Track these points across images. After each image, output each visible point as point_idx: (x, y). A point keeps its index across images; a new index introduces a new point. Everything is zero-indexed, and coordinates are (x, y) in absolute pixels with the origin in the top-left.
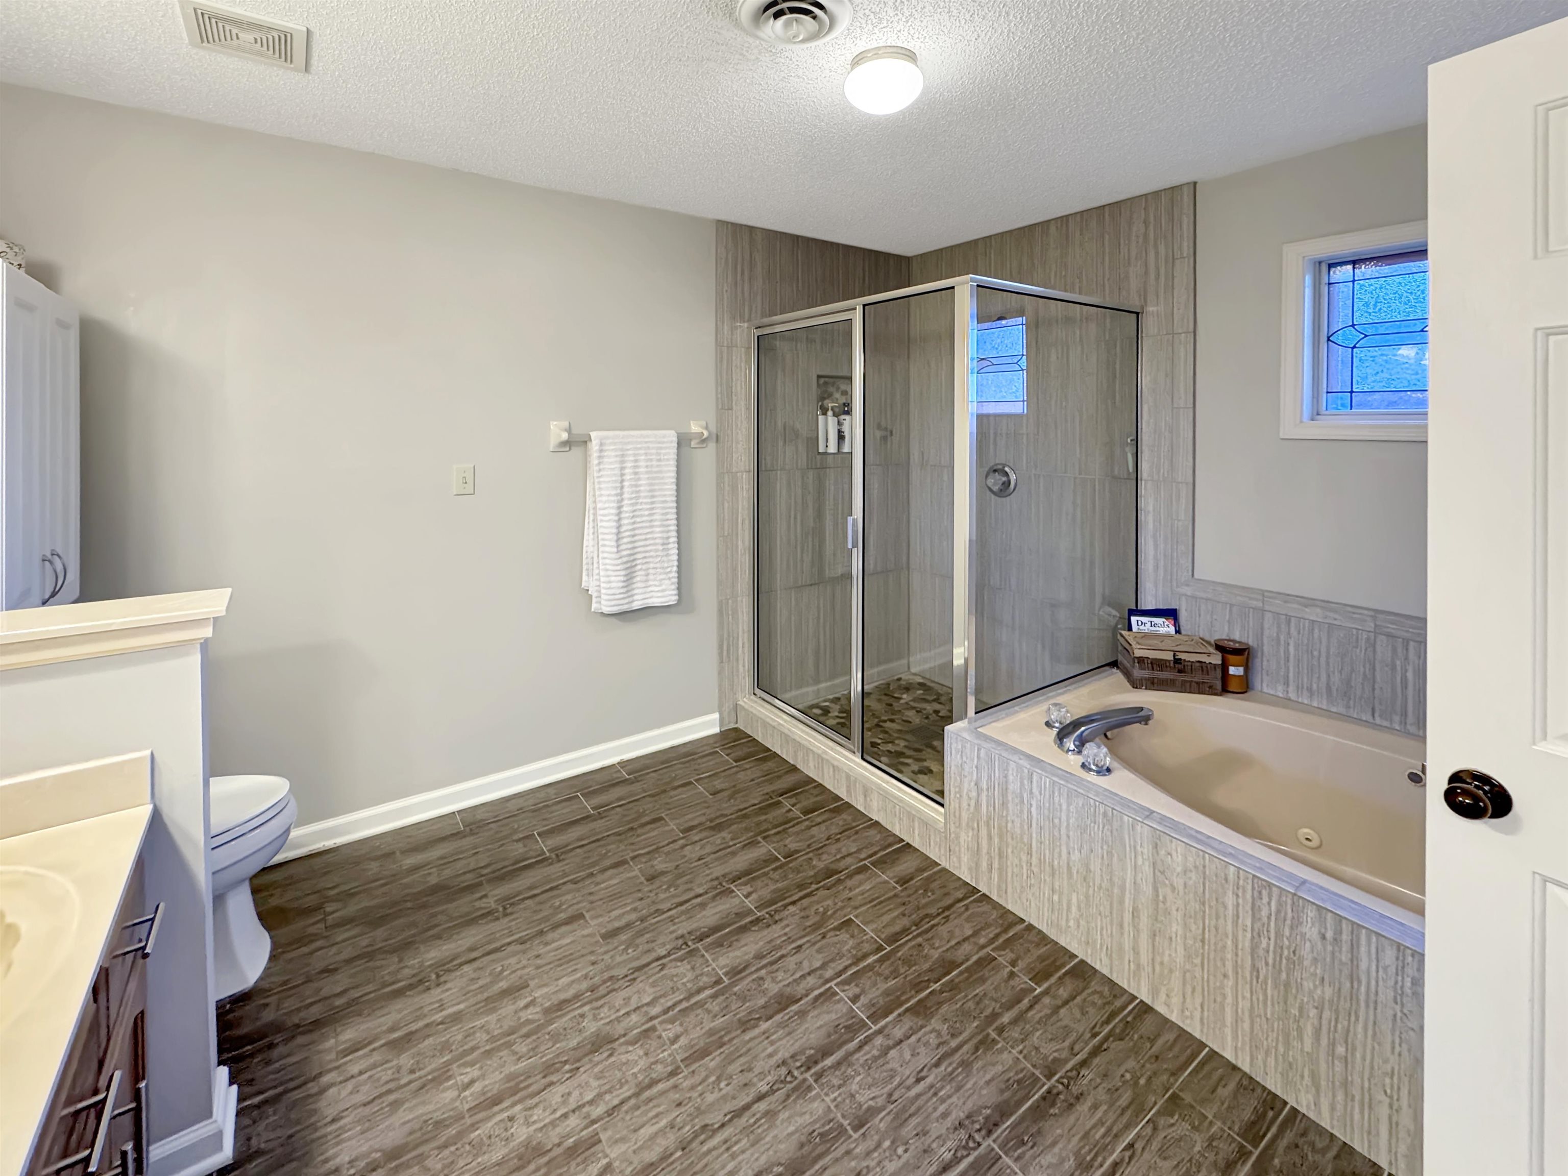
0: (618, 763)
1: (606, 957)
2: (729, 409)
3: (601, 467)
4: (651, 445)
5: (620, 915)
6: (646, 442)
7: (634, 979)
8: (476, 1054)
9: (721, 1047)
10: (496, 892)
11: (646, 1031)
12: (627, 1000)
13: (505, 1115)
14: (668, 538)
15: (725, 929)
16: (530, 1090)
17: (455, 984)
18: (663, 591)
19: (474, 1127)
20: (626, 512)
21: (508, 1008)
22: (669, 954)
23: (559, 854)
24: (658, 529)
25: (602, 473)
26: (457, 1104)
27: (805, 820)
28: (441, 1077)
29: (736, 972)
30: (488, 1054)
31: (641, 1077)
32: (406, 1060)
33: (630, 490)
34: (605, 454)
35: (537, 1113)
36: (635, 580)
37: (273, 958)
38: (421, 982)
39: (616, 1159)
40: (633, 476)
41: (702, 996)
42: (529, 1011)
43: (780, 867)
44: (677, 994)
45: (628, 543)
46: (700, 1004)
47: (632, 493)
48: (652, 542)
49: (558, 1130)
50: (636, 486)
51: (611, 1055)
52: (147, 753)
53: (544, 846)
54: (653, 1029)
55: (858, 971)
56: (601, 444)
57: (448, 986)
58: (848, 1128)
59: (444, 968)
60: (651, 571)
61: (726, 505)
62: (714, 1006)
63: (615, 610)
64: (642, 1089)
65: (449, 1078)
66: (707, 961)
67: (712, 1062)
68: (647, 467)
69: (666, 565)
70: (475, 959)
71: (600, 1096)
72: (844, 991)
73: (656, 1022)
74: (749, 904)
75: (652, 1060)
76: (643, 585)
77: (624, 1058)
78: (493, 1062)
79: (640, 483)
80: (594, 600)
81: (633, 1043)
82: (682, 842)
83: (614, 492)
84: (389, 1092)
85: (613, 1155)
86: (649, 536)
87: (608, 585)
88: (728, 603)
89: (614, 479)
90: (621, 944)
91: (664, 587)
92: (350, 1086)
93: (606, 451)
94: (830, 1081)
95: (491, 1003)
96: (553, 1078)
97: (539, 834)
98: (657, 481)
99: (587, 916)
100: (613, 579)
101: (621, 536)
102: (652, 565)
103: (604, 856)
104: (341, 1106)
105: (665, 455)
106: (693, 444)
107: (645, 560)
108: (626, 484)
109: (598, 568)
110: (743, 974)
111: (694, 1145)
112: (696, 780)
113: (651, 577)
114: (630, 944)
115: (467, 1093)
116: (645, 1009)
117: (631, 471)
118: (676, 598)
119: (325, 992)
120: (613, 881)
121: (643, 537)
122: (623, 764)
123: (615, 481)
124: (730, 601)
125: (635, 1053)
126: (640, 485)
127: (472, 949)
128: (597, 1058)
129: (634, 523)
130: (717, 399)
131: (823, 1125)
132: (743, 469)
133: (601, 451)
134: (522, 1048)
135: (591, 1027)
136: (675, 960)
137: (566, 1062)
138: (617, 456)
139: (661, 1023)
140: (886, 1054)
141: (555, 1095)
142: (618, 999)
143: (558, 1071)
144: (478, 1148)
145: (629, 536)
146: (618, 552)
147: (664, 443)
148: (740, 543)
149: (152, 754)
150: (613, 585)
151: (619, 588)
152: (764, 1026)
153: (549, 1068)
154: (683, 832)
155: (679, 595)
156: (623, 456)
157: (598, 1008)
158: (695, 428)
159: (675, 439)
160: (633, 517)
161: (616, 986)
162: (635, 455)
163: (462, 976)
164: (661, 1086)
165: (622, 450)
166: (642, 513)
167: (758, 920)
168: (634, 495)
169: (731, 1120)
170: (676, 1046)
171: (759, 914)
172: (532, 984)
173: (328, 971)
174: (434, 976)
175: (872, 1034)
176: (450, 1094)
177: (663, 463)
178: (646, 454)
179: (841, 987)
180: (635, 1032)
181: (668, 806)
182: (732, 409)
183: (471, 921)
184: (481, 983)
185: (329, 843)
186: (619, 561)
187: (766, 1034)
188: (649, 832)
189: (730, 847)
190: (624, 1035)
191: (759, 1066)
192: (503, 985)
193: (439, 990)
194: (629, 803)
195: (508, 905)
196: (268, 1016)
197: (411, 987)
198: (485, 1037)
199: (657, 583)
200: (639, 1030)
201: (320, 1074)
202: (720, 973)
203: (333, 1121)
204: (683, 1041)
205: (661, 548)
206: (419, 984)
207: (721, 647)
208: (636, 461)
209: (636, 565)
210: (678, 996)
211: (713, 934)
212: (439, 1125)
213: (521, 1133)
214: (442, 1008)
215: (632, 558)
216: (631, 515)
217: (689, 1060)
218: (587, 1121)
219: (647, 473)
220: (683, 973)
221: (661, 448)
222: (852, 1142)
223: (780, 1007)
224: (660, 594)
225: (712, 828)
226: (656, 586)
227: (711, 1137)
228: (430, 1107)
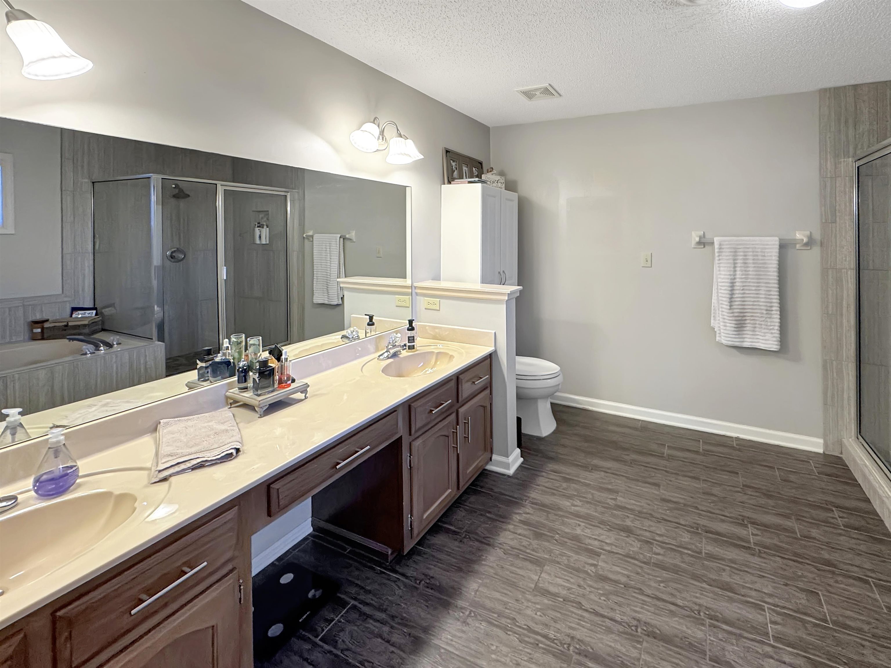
0: (736, 438)
1: (656, 506)
2: (832, 223)
3: (720, 258)
4: (757, 246)
5: (676, 496)
6: (753, 244)
7: (660, 522)
8: (584, 499)
9: (675, 574)
10: (633, 456)
11: (648, 541)
12: (650, 526)
13: (578, 522)
14: (771, 307)
15: (724, 537)
16: (592, 523)
17: (597, 475)
18: (766, 340)
19: (567, 517)
20: (738, 286)
21: (604, 495)
22: (685, 526)
23: (670, 458)
24: (762, 300)
25: (721, 261)
26: (568, 508)
27: (842, 529)
28: (569, 497)
29: (711, 557)
30: (588, 502)
31: (631, 553)
32: (565, 485)
33: (741, 273)
34: (723, 250)
35: (588, 531)
36: (745, 329)
37: (554, 433)
38: (586, 467)
39: (600, 566)
40: (743, 265)
41: (686, 551)
42: (611, 501)
43: (795, 538)
44: (675, 541)
45: (739, 305)
46: (681, 553)
47: (742, 275)
48: (757, 307)
49: (590, 540)
50: (745, 271)
51: (627, 537)
52: (494, 332)
53: (666, 451)
54: (651, 543)
55: (792, 615)
56: (720, 245)
57: (593, 474)
58: (708, 656)
59: (596, 468)
60: (757, 326)
61: (830, 292)
62: (687, 559)
63: (730, 343)
64: (628, 556)
65: (571, 499)
66: (702, 542)
67: (665, 574)
68: (754, 259)
69: (769, 324)
70: (607, 472)
71: (611, 544)
72: (770, 614)
73: (655, 542)
74: (752, 539)
75: (641, 552)
76: (751, 333)
77: (631, 542)
78: (588, 506)
79: (748, 269)
80: (717, 335)
81: (639, 540)
82: (739, 489)
83: (728, 273)
84: (554, 490)
85: (600, 564)
86: (755, 303)
87: (725, 328)
88: (832, 363)
89: (729, 265)
90: (667, 507)
91: (767, 338)
92: (547, 480)
93: (723, 248)
94: (718, 634)
95: (601, 489)
96: (602, 526)
97: (668, 446)
98: (762, 269)
99: (661, 487)
100: (728, 325)
101: (733, 300)
102: (758, 322)
103: (690, 471)
104: (541, 483)
105: (768, 253)
106: (798, 246)
107: (752, 318)
108: (738, 269)
109: (719, 316)
110: (715, 560)
111: (631, 589)
112: (778, 468)
113: (757, 329)
114: (670, 509)
115: (573, 507)
116: (655, 535)
117: (742, 261)
118: (778, 347)
119: (559, 451)
120: (685, 482)
121: (751, 303)
122: (737, 439)
123: (730, 267)
124: (834, 362)
125: (638, 544)
126: (749, 271)
127: (609, 469)
128: (622, 533)
129: (744, 293)
130: (822, 215)
131: (695, 642)
132: (848, 267)
133: (720, 248)
134: (600, 509)
135: (628, 523)
136: (685, 529)
137: (609, 525)
138: (731, 252)
139: (656, 544)
140: (766, 657)
141: (598, 531)
142: (647, 523)
143: (605, 525)
144: (563, 523)
145: (740, 301)
146: (730, 309)
147: (767, 245)
148: (845, 321)
149: (495, 333)
150: (728, 328)
151: (731, 331)
152: (704, 585)
153: (602, 522)
154: (744, 486)
155: (781, 345)
156: (735, 252)
157: (636, 519)
158: (800, 236)
159: (777, 243)
160: (743, 290)
161: (650, 518)
162: (744, 252)
163: (599, 474)
164: (636, 562)
165: (734, 248)
166: (751, 288)
167: (749, 548)
168: (743, 277)
169: (653, 598)
170: (655, 556)
171: (753, 546)
172: (620, 494)
173: (564, 446)
174: (590, 468)
175: (767, 643)
176: (568, 504)
177: (767, 258)
178: (753, 252)
179: (770, 612)
180: (643, 538)
181: (746, 470)
182: (835, 222)
183: (616, 459)
184: (604, 481)
185: (590, 408)
186: (732, 315)
187: (702, 589)
188: (724, 475)
189: (768, 509)
190: (638, 536)
191: (685, 595)
192: (610, 487)
193: (589, 473)
194: (725, 457)
195: (633, 462)
196: (542, 447)
197: (581, 466)
198: (591, 497)
199: (762, 334)
200: (645, 539)
201: (542, 472)
202: (704, 551)
203: (537, 485)
204: (660, 557)
205: (765, 312)
206: (585, 467)
207: (825, 393)
208: (745, 256)
209: (746, 320)
210: (674, 542)
211: (716, 535)
212: (559, 509)
213: (578, 531)
214: (585, 479)
215: (742, 315)
216: (742, 288)
217: (656, 565)
218: (600, 547)
219: (753, 263)
220: (686, 538)
221: (766, 248)
222: (704, 662)
223: (722, 587)
224: (763, 342)
225: (765, 494)
226: (761, 335)
227: (639, 594)
228: (561, 502)
